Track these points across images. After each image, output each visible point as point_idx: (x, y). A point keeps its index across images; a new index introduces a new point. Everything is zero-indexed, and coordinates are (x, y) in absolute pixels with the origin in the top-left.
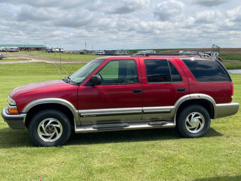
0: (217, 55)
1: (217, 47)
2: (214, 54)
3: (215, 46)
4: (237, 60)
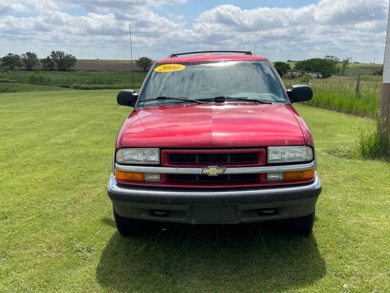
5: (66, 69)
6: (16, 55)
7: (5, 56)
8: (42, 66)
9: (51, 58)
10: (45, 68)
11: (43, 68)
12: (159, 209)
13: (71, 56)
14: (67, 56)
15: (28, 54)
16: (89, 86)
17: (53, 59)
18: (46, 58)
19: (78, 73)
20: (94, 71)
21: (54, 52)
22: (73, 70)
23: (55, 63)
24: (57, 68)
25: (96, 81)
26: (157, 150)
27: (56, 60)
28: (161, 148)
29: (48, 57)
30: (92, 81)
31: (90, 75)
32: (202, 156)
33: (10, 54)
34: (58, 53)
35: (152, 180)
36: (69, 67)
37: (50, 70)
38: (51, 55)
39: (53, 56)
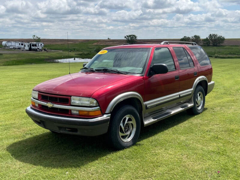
0: (42, 45)
1: (38, 37)
2: (40, 44)
3: (36, 37)
4: (60, 50)
5: (218, 45)
6: (188, 37)
7: (182, 38)
8: (203, 43)
9: (208, 38)
10: (204, 45)
11: (203, 45)
13: (221, 36)
14: (219, 37)
15: (195, 36)
16: (225, 56)
17: (210, 39)
18: (206, 38)
19: (225, 47)
20: (236, 46)
21: (211, 35)
22: (222, 45)
23: (211, 42)
24: (212, 45)
25: (232, 53)
27: (211, 39)
29: (207, 38)
30: (228, 53)
31: (232, 49)
33: (185, 37)
34: (213, 35)
36: (220, 44)
37: (207, 46)
38: (209, 37)
39: (210, 37)
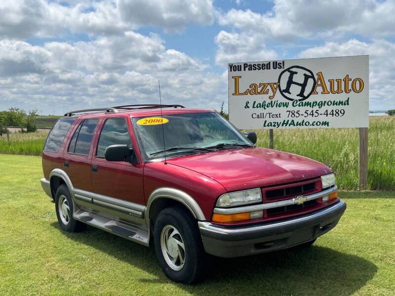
12: (269, 240)
26: (259, 190)
28: (261, 188)
32: (288, 189)
35: (255, 217)
